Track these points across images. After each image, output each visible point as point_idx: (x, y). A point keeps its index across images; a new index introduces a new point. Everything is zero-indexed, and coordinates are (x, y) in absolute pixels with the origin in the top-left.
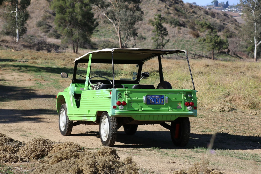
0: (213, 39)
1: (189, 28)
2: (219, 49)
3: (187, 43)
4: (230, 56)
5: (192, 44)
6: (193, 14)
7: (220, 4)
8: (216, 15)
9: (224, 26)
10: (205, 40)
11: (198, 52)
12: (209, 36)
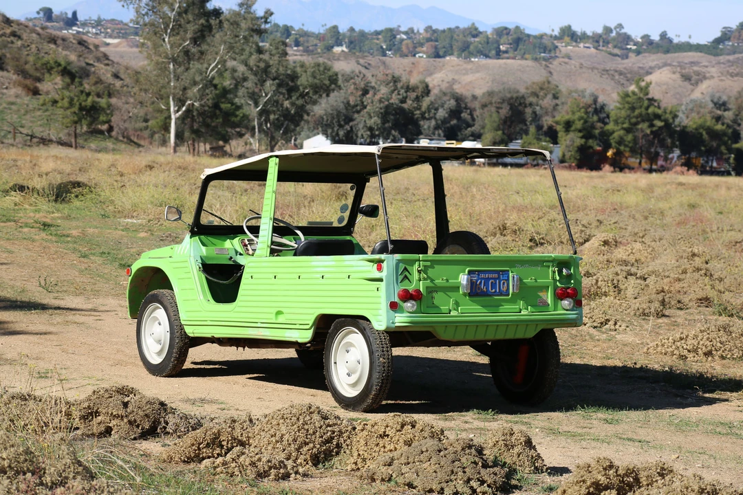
0: (76, 99)
1: (12, 71)
2: (89, 125)
3: (10, 109)
4: (115, 141)
5: (23, 112)
6: (12, 38)
7: (57, 16)
8: (59, 42)
9: (88, 67)
10: (55, 102)
11: (39, 131)
12: (67, 93)
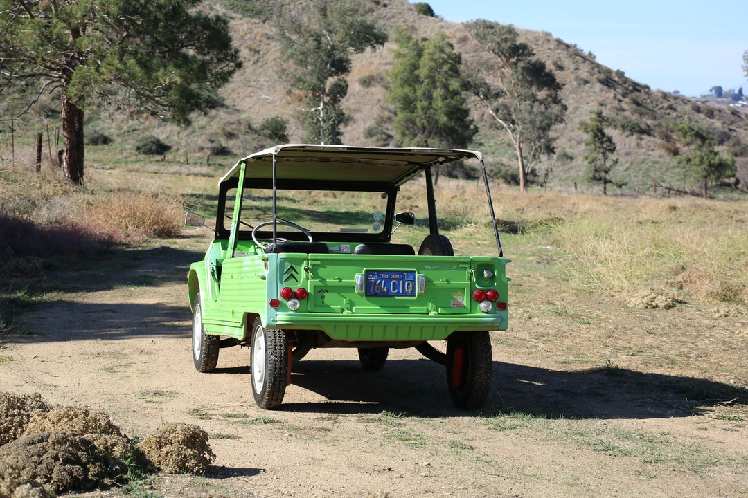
0: (706, 157)
1: (658, 136)
2: (718, 178)
3: (654, 167)
4: (740, 192)
5: (664, 169)
6: (669, 111)
7: (726, 93)
8: (716, 113)
9: (730, 133)
10: (689, 160)
11: (676, 185)
12: (698, 153)
